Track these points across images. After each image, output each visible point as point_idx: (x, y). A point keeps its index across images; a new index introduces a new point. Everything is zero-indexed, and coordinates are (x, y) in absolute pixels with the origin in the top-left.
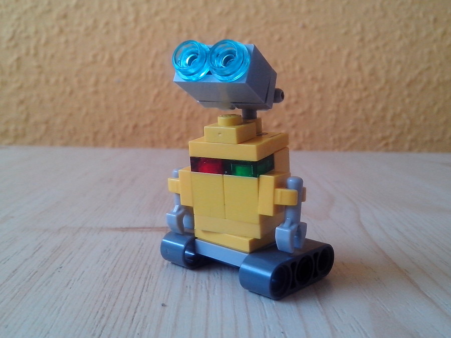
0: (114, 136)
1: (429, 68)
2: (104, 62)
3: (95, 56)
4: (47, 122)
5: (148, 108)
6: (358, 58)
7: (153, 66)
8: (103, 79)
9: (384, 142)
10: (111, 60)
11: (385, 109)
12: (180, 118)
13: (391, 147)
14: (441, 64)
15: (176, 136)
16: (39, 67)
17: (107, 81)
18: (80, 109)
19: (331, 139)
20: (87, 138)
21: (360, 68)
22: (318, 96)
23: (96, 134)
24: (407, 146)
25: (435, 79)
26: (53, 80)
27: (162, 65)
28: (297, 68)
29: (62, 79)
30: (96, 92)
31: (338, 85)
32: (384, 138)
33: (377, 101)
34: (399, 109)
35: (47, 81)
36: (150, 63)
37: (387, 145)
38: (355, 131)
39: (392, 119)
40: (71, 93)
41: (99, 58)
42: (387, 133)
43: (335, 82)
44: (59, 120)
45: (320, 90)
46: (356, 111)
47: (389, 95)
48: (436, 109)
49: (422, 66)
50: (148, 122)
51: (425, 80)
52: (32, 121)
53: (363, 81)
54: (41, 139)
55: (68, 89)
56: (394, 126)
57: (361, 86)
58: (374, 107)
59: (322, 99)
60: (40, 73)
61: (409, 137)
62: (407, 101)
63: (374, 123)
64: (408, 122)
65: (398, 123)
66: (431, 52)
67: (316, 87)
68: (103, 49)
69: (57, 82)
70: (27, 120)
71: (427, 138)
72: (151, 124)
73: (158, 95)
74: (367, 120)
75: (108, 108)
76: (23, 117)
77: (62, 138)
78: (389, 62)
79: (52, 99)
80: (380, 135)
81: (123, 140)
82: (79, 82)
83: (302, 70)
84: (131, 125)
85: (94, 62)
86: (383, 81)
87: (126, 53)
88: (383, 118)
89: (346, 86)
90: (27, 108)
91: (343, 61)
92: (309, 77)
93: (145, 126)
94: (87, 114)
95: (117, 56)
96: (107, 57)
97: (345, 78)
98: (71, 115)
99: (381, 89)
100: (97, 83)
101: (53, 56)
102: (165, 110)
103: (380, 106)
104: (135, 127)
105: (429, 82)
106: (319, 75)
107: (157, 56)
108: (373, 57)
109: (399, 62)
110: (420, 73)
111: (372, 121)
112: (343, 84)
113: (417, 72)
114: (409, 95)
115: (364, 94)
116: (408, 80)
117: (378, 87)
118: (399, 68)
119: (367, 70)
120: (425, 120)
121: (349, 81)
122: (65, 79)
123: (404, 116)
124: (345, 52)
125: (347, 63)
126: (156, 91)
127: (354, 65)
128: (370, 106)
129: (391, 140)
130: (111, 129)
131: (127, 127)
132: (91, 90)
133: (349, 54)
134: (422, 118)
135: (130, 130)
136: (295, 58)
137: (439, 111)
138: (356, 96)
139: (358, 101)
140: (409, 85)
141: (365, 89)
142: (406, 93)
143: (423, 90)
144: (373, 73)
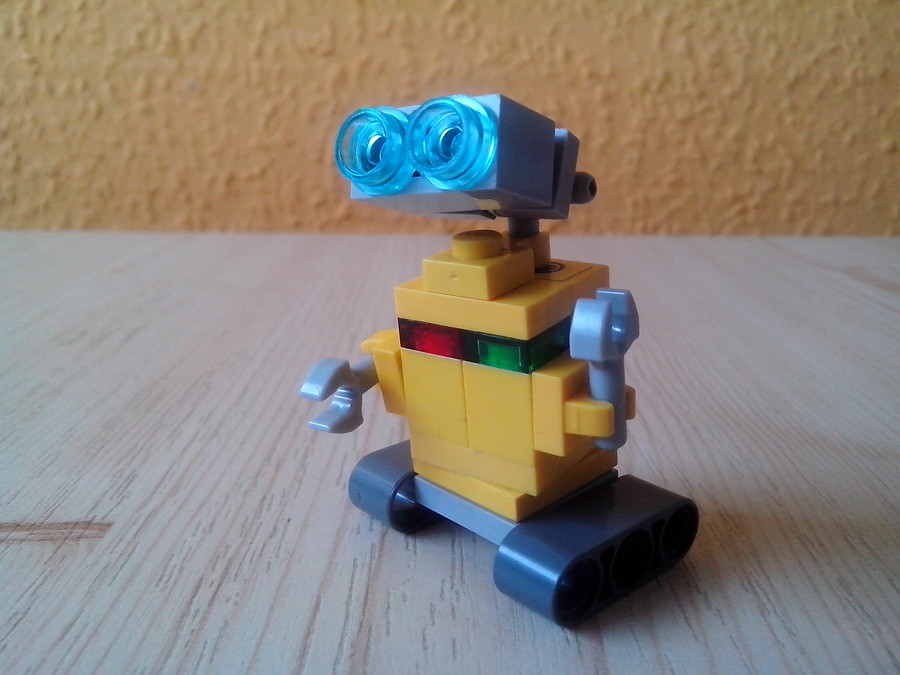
0: (189, 200)
1: (836, 50)
2: (161, 48)
3: (141, 35)
4: (55, 174)
5: (253, 141)
6: (688, 30)
7: (260, 53)
8: (160, 82)
9: (737, 207)
10: (175, 42)
11: (741, 138)
12: (320, 161)
13: (751, 217)
14: (861, 42)
15: (314, 199)
16: (33, 61)
17: (169, 86)
18: (118, 145)
19: (629, 201)
20: (135, 205)
21: (690, 52)
22: (603, 112)
23: (153, 195)
24: (784, 214)
25: (847, 73)
26: (61, 88)
27: (279, 52)
28: (559, 53)
29: (79, 85)
30: (148, 111)
31: (645, 88)
32: (737, 198)
33: (725, 120)
34: (770, 137)
35: (51, 91)
36: (253, 46)
37: (743, 211)
38: (678, 184)
39: (756, 159)
40: (100, 112)
41: (150, 39)
42: (746, 188)
43: (637, 82)
44: (78, 169)
45: (608, 98)
46: (682, 142)
47: (751, 108)
48: (847, 138)
49: (822, 46)
50: (256, 169)
51: (826, 75)
52: (27, 171)
53: (696, 78)
54: (47, 206)
55: (93, 106)
56: (759, 172)
57: (692, 90)
58: (718, 134)
59: (610, 118)
60: (37, 73)
61: (790, 196)
62: (789, 119)
63: (719, 168)
64: (788, 163)
65: (768, 166)
66: (840, 16)
67: (599, 92)
68: (158, 20)
69: (70, 92)
70: (17, 169)
71: (829, 197)
72: (263, 173)
73: (274, 112)
74: (704, 160)
75: (173, 142)
76: (10, 164)
77: (87, 205)
78: (753, 36)
79: (63, 127)
80: (729, 193)
81: (208, 206)
82: (114, 89)
83: (568, 56)
84: (223, 176)
85: (141, 48)
86: (738, 78)
87: (204, 26)
88: (737, 157)
89: (661, 89)
90: (15, 146)
91: (656, 35)
92: (585, 72)
93: (251, 178)
94: (133, 156)
95: (185, 35)
96: (166, 37)
97: (659, 72)
98: (101, 158)
99: (735, 96)
100: (148, 91)
101: (57, 38)
102: (290, 144)
103: (731, 132)
104: (231, 180)
105: (835, 80)
106: (606, 69)
107: (266, 31)
108: (719, 27)
109: (773, 37)
110: (817, 61)
111: (713, 164)
112: (654, 86)
113: (811, 58)
114: (793, 108)
115: (699, 107)
116: (791, 74)
117: (727, 91)
118: (772, 51)
119: (705, 55)
120: (825, 158)
121: (667, 78)
122: (86, 86)
123: (781, 151)
124: (660, 18)
125: (664, 41)
126: (267, 107)
127: (678, 45)
128: (710, 131)
129: (752, 202)
130: (183, 185)
131: (213, 182)
132: (139, 105)
133: (669, 22)
134: (818, 155)
135: (220, 187)
136: (554, 32)
137: (853, 141)
138: (681, 112)
139: (687, 121)
140: (792, 87)
141: (702, 96)
142: (785, 103)
143: (821, 96)
144: (718, 60)
